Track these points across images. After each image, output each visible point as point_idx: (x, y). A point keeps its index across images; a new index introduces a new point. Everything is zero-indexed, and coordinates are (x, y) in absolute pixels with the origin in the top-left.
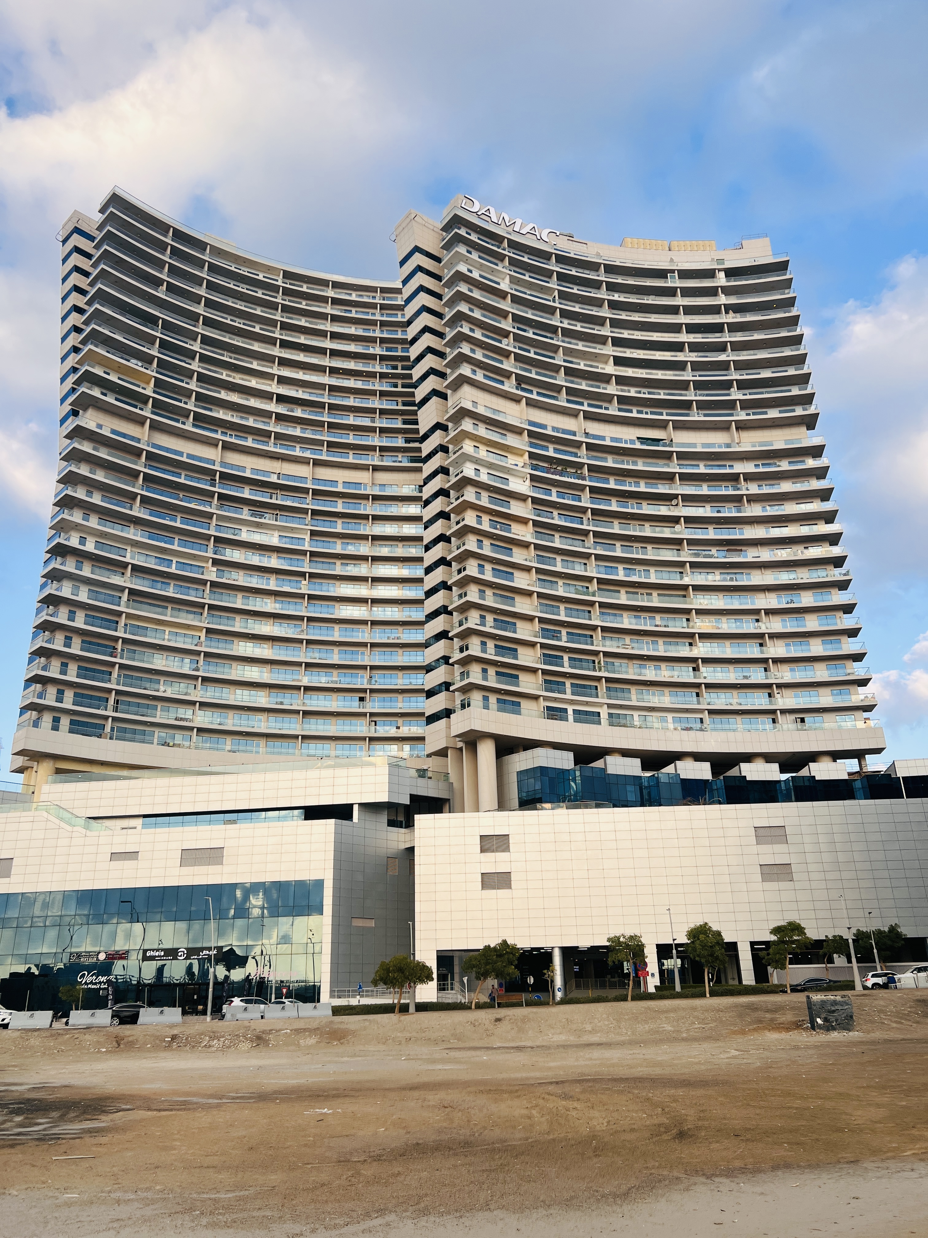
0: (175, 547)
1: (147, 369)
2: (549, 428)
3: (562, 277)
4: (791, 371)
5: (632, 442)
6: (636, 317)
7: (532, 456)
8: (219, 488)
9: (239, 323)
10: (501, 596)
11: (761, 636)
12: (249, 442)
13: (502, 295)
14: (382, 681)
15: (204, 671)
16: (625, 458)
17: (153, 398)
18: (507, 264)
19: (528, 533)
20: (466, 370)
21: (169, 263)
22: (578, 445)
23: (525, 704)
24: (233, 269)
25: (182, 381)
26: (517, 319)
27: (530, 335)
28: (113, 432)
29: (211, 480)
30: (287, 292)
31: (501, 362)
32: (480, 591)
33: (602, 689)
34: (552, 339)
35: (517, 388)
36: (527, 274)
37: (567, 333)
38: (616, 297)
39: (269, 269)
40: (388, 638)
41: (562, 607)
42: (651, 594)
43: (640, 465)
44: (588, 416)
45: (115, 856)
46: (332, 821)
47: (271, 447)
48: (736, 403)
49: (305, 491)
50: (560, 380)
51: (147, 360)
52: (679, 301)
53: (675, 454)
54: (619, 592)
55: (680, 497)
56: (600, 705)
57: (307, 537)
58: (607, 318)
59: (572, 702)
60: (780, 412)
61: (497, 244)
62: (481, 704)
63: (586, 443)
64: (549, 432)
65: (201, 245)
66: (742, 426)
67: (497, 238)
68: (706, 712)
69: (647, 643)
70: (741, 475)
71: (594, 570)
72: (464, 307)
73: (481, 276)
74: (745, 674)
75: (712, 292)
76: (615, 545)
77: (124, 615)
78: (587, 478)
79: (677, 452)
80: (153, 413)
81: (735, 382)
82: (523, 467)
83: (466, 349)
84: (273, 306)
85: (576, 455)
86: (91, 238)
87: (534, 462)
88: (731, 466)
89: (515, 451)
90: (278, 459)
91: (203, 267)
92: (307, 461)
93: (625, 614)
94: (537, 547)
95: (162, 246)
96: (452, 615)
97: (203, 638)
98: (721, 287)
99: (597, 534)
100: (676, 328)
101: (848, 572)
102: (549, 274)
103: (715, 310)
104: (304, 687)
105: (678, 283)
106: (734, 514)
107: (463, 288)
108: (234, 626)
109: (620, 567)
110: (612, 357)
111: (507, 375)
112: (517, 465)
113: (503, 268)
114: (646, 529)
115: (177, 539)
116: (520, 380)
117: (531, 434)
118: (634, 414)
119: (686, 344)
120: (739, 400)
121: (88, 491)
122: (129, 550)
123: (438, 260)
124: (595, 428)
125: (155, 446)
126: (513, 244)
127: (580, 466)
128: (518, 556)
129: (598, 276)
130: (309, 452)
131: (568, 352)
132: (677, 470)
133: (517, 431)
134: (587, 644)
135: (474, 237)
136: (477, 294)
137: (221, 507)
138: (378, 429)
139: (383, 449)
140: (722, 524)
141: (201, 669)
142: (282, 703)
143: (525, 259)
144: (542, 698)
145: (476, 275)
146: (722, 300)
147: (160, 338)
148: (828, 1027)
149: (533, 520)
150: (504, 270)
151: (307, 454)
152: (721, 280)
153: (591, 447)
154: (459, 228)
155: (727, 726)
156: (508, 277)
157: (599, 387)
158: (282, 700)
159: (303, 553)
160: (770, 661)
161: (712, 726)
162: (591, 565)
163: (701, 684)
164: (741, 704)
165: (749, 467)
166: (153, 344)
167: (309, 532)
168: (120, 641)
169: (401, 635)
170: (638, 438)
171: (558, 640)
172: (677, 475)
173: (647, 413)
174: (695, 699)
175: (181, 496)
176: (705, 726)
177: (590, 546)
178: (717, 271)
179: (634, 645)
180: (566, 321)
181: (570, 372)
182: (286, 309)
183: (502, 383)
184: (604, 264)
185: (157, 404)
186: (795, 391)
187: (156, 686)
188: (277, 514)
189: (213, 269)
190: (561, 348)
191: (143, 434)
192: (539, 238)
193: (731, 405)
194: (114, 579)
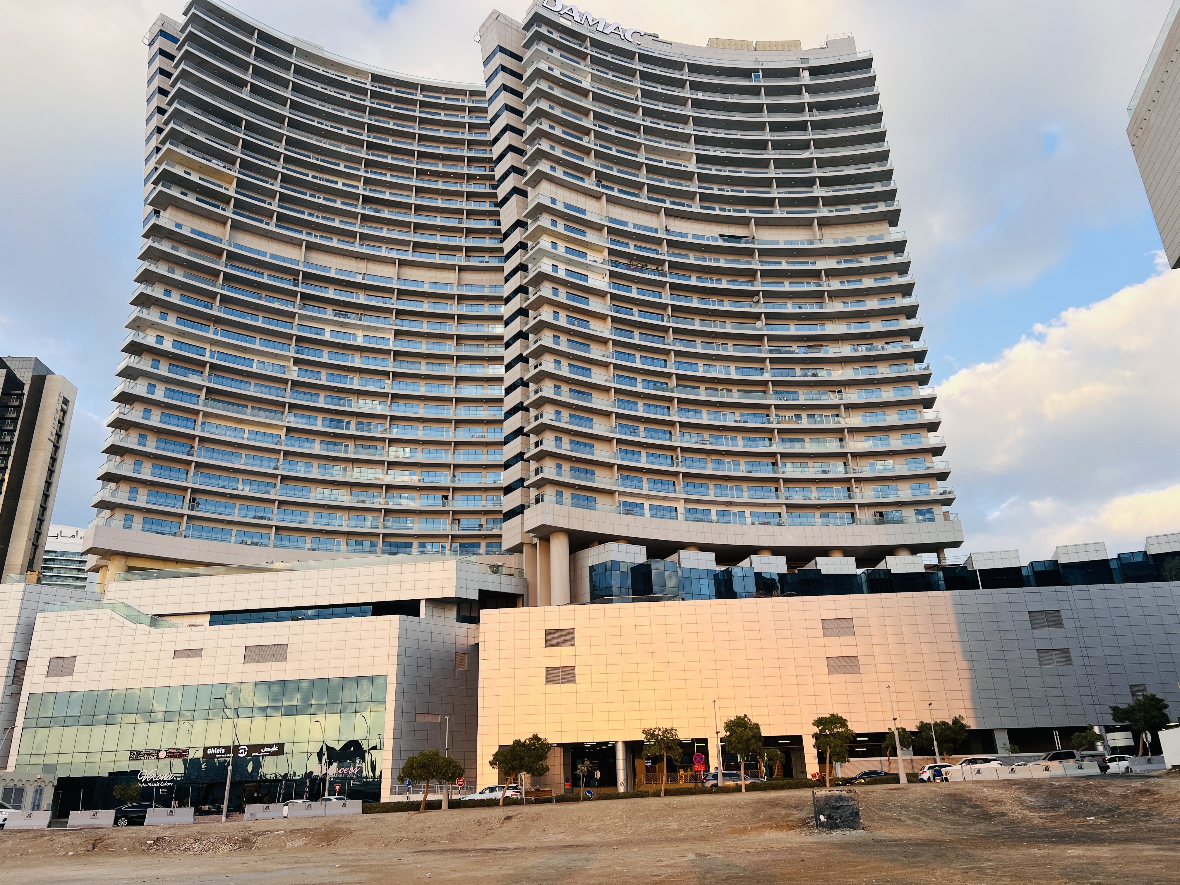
0: (257, 347)
1: (231, 170)
2: (630, 225)
3: (645, 76)
4: (874, 168)
5: (714, 239)
6: (719, 116)
7: (611, 252)
8: (302, 288)
9: (326, 126)
10: (578, 392)
11: (841, 430)
12: (335, 243)
13: (584, 93)
14: (465, 479)
15: (284, 470)
16: (708, 256)
17: (235, 198)
18: (590, 63)
19: (607, 329)
20: (544, 166)
21: (254, 65)
22: (659, 241)
23: (601, 499)
24: (321, 72)
25: (267, 182)
26: (598, 116)
27: (613, 133)
28: (193, 231)
29: (294, 279)
30: (375, 95)
31: (582, 159)
32: (556, 386)
33: (679, 485)
34: (634, 137)
35: (597, 185)
36: (610, 73)
37: (649, 131)
38: (700, 96)
39: (358, 72)
40: (473, 437)
41: (640, 403)
42: (731, 390)
43: (722, 263)
44: (670, 214)
45: (178, 654)
46: (397, 617)
47: (356, 248)
48: (819, 199)
49: (390, 290)
50: (642, 177)
51: (230, 160)
52: (763, 100)
53: (756, 251)
54: (699, 388)
55: (761, 293)
56: (678, 499)
57: (392, 336)
58: (690, 116)
59: (649, 497)
60: (863, 208)
61: (579, 42)
62: (554, 499)
63: (667, 240)
64: (630, 229)
65: (287, 48)
66: (824, 223)
67: (580, 37)
68: (784, 507)
69: (727, 438)
70: (823, 272)
71: (674, 366)
72: (544, 105)
73: (562, 74)
74: (824, 469)
75: (796, 90)
76: (695, 341)
77: (201, 413)
78: (668, 275)
79: (758, 249)
80: (234, 213)
81: (817, 179)
82: (602, 263)
83: (545, 145)
84: (361, 109)
85: (657, 252)
86: (174, 40)
87: (614, 259)
88: (813, 263)
89: (594, 247)
90: (363, 259)
91: (289, 70)
92: (393, 261)
93: (704, 410)
94: (615, 343)
95: (246, 48)
96: (528, 411)
97: (283, 437)
98: (805, 85)
99: (676, 331)
100: (759, 127)
101: (928, 366)
102: (632, 73)
103: (799, 108)
104: (386, 485)
105: (763, 83)
106: (816, 310)
107: (544, 86)
108: (316, 425)
109: (701, 363)
110: (694, 155)
111: (588, 171)
112: (596, 262)
113: (586, 67)
114: (727, 325)
115: (258, 338)
116: (601, 177)
117: (611, 231)
118: (717, 212)
119: (770, 142)
120: (822, 197)
121: (166, 290)
122: (208, 350)
123: (519, 59)
124: (678, 226)
125: (237, 246)
126: (595, 43)
127: (662, 262)
128: (596, 352)
129: (682, 75)
130: (395, 252)
131: (650, 149)
132: (759, 267)
133: (597, 228)
134: (665, 440)
135: (556, 36)
136: (557, 92)
137: (303, 306)
138: (465, 230)
139: (469, 249)
140: (803, 320)
141: (281, 467)
142: (363, 502)
143: (609, 58)
144: (617, 493)
145: (557, 73)
146: (806, 98)
147: (243, 139)
148: (832, 825)
149: (611, 316)
150: (586, 69)
151: (394, 255)
152: (805, 78)
153: (672, 244)
154: (540, 27)
155: (805, 521)
156: (590, 75)
157: (681, 185)
158: (364, 499)
159: (387, 352)
160: (849, 455)
161: (790, 520)
162: (670, 361)
163: (779, 479)
164: (819, 499)
165: (831, 264)
166: (236, 145)
167: (393, 331)
168: (197, 439)
169: (486, 434)
170: (721, 235)
171: (636, 436)
172: (759, 272)
173: (729, 211)
174: (774, 494)
175: (263, 296)
176: (783, 520)
177: (671, 343)
178: (801, 70)
179: (712, 441)
180: (649, 120)
181: (651, 170)
182: (373, 112)
183: (583, 180)
184: (688, 64)
185: (239, 205)
186: (878, 187)
187: (234, 485)
188: (361, 314)
189: (299, 71)
190: (643, 146)
191: (225, 234)
192: (623, 37)
193: (813, 202)
194: (192, 378)
